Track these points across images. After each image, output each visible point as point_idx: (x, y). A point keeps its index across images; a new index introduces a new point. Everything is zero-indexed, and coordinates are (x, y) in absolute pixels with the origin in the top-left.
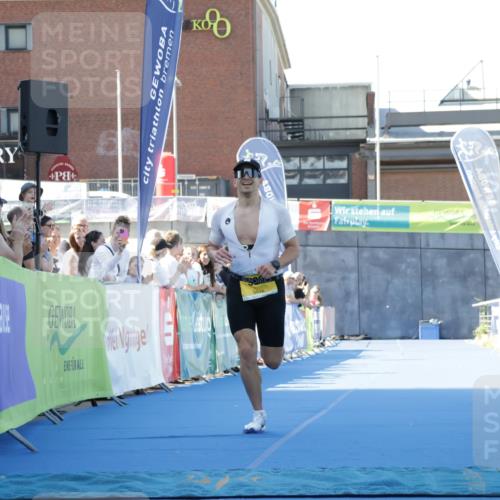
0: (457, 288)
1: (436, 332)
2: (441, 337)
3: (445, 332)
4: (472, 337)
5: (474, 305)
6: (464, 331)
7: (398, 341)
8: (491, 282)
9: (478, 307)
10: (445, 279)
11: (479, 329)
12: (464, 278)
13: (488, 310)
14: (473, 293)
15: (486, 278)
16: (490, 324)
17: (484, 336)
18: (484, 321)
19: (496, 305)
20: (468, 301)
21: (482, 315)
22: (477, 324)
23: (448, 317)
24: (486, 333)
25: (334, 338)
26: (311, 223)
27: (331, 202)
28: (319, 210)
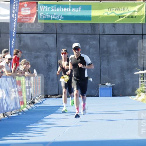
0: (124, 61)
1: (110, 91)
2: (114, 95)
3: (116, 92)
4: (135, 95)
5: (135, 73)
6: (129, 90)
9: (138, 74)
10: (116, 55)
11: (139, 90)
13: (145, 76)
14: (135, 64)
17: (143, 95)
18: (142, 84)
20: (131, 70)
21: (141, 80)
22: (138, 87)
23: (118, 81)
24: (144, 92)
25: (40, 97)
26: (24, 18)
27: (37, 3)
28: (29, 8)
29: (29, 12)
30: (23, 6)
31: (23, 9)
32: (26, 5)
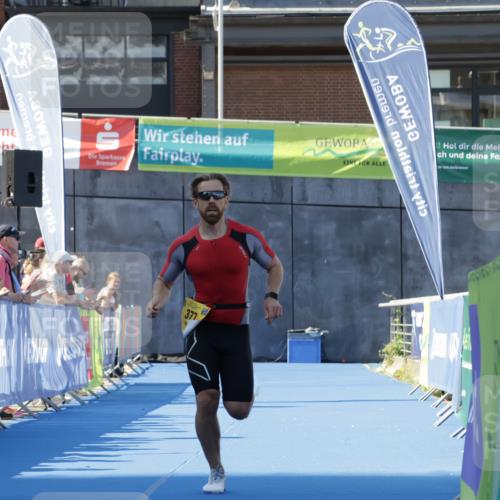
0: (352, 274)
1: (316, 350)
2: (325, 360)
3: (330, 351)
4: (379, 360)
5: (381, 305)
6: (365, 348)
8: (411, 264)
9: (389, 308)
10: (333, 259)
11: (388, 348)
12: (365, 257)
13: (405, 313)
14: (381, 283)
15: (403, 257)
16: (409, 338)
17: (399, 361)
18: (398, 332)
19: (420, 308)
20: (371, 296)
21: (395, 322)
22: (388, 341)
23: (336, 323)
24: (401, 354)
25: (139, 359)
26: (102, 157)
27: (137, 121)
28: (116, 134)
29: (115, 145)
30: (101, 128)
31: (100, 135)
32: (108, 126)
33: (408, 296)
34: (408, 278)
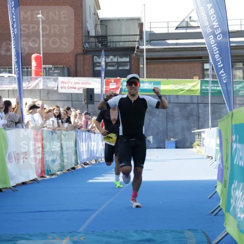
0: (184, 123)
1: (174, 145)
2: (177, 148)
3: (178, 145)
4: (192, 148)
5: (193, 132)
6: (188, 144)
7: (155, 149)
8: (201, 119)
9: (195, 133)
10: (179, 118)
11: (195, 144)
12: (188, 117)
13: (199, 134)
14: (193, 125)
15: (199, 118)
16: (201, 141)
17: (198, 147)
18: (198, 139)
19: (204, 132)
20: (189, 129)
21: (197, 136)
22: (195, 142)
23: (180, 137)
24: (199, 145)
26: (111, 90)
27: (121, 80)
28: (115, 84)
30: (111, 82)
31: (111, 84)
32: (113, 81)
33: (201, 129)
34: (200, 124)
